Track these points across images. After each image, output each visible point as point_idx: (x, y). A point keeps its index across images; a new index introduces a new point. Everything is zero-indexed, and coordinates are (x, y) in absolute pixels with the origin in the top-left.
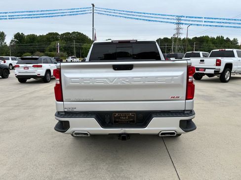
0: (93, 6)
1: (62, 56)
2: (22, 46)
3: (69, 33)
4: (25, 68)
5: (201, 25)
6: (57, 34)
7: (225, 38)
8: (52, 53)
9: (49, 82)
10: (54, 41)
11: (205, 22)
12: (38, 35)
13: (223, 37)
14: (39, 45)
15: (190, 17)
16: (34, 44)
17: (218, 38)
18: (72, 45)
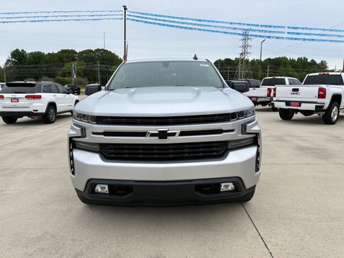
0: (125, 9)
1: (80, 83)
2: (22, 68)
3: (90, 51)
4: (12, 100)
5: (283, 38)
6: (73, 52)
7: (309, 61)
8: (66, 79)
9: (53, 122)
10: (69, 61)
11: (288, 33)
12: (46, 53)
13: (307, 59)
14: (47, 68)
15: (267, 26)
16: (39, 65)
17: (299, 60)
18: (95, 67)
